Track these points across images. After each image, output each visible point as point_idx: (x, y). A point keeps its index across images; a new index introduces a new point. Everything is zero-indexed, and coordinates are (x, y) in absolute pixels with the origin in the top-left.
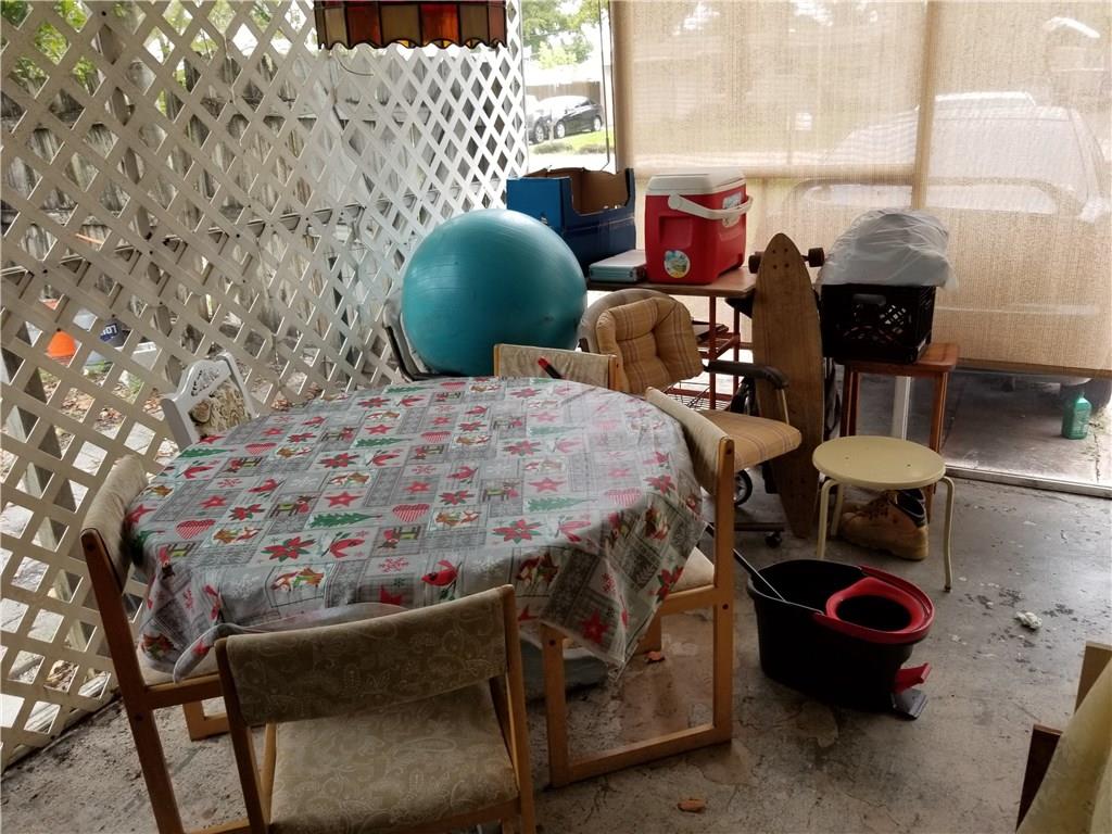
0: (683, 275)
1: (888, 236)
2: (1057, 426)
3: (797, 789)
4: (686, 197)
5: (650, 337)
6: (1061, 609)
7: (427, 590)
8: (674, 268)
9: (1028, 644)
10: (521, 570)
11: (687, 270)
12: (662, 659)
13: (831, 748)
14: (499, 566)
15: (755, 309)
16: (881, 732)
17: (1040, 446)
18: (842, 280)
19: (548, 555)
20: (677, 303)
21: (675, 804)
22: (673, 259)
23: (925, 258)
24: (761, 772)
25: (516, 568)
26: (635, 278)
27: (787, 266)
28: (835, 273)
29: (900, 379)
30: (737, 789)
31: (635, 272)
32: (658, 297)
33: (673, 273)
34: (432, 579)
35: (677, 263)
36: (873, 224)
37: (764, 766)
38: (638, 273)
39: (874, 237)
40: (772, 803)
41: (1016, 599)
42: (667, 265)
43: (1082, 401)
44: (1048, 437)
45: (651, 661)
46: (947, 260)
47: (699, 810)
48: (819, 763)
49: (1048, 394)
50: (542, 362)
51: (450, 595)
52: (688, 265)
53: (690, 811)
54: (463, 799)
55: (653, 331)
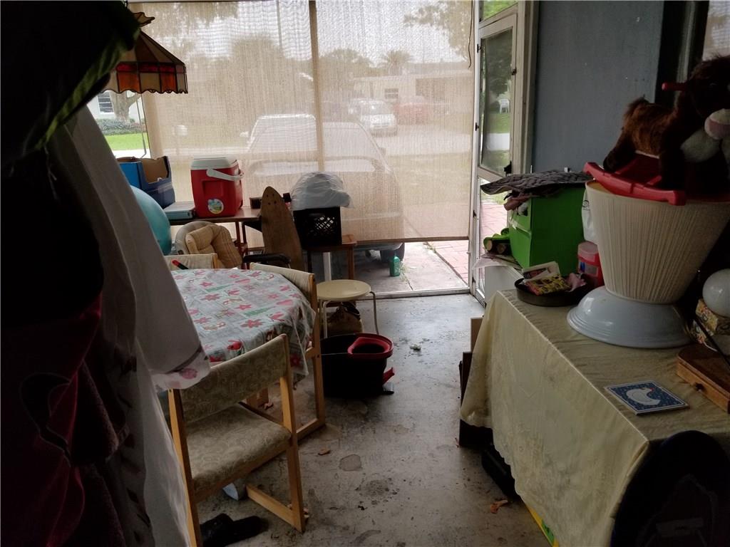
0: (220, 212)
1: (320, 185)
2: (387, 272)
3: (364, 431)
4: (217, 170)
5: (211, 247)
6: (425, 340)
7: (231, 352)
8: (215, 208)
9: (420, 355)
10: (267, 337)
11: (223, 208)
12: (272, 406)
13: (368, 413)
14: (258, 337)
15: (263, 226)
16: (384, 401)
17: (384, 281)
18: (303, 208)
19: (275, 329)
20: (221, 227)
21: (317, 454)
22: (213, 204)
23: (339, 194)
24: (345, 431)
25: (265, 336)
26: (191, 216)
27: (275, 202)
28: (298, 204)
29: (325, 254)
30: (339, 440)
31: (191, 212)
32: (210, 224)
33: (214, 211)
34: (232, 347)
35: (215, 206)
36: (312, 179)
37: (345, 428)
38: (192, 214)
39: (315, 186)
40: (357, 439)
41: (406, 341)
42: (210, 207)
43: (396, 258)
44: (385, 277)
45: (268, 407)
46: (348, 193)
47: (328, 453)
48: (366, 420)
49: (376, 260)
50: (174, 262)
51: (242, 352)
52: (223, 206)
53: (325, 454)
54: (271, 443)
55: (212, 243)
